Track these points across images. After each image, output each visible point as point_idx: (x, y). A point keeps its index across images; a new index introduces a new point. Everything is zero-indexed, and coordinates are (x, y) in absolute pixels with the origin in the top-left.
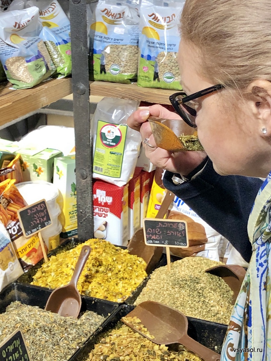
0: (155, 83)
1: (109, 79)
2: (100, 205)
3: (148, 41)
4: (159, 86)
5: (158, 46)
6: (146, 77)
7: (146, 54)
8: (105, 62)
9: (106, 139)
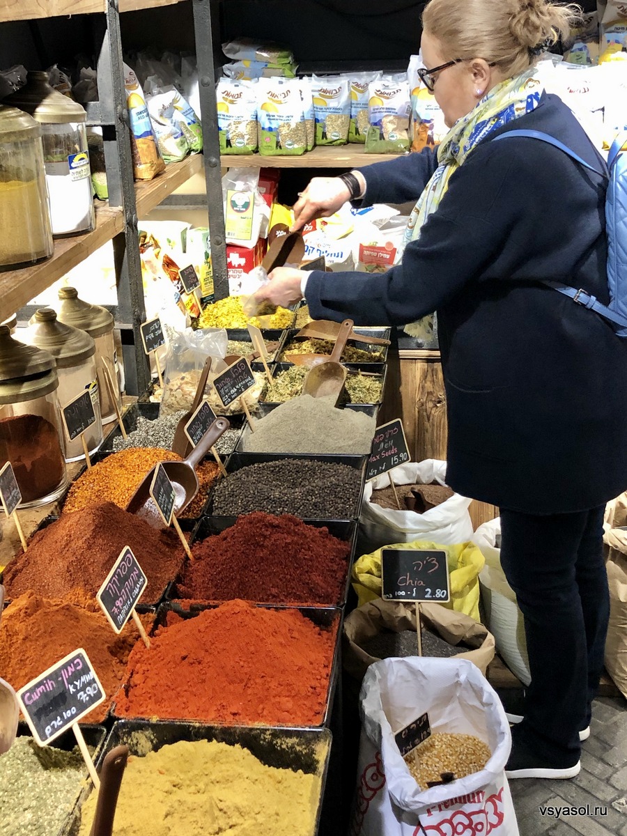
0: (279, 151)
1: (235, 152)
2: (234, 267)
3: (267, 115)
4: (281, 153)
5: (278, 118)
6: (269, 146)
7: (267, 126)
8: (230, 136)
9: (236, 206)
